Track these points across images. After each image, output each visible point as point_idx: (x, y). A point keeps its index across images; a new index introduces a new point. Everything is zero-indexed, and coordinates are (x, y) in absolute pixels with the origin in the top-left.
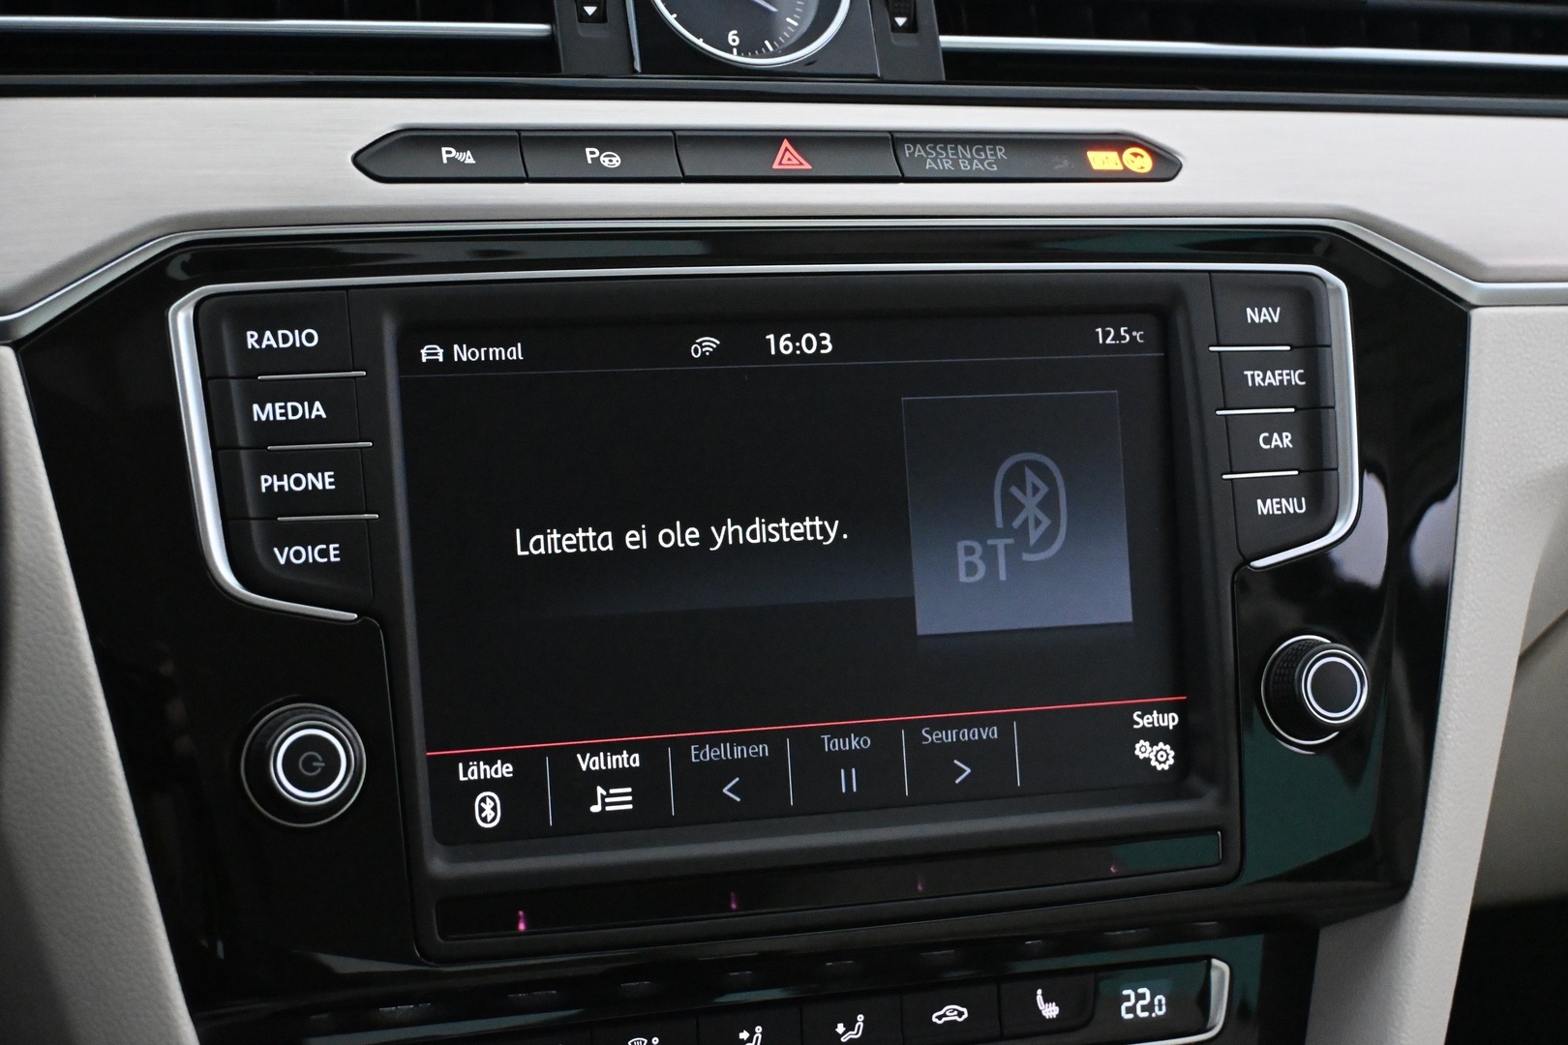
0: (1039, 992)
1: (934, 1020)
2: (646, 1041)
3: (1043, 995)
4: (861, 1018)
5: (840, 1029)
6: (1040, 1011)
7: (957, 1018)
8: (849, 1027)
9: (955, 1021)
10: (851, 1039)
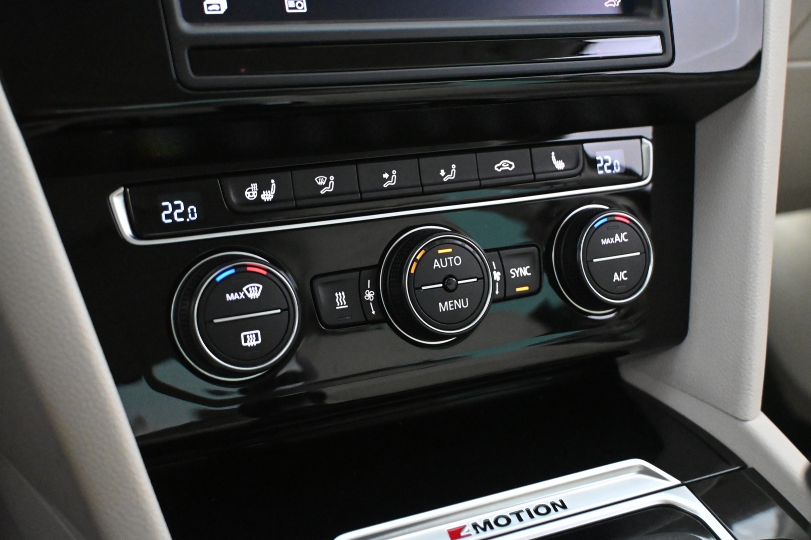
0: (553, 153)
1: (496, 169)
2: (326, 178)
3: (555, 155)
4: (454, 166)
5: (442, 173)
6: (554, 165)
7: (508, 168)
8: (448, 172)
9: (508, 170)
10: (449, 179)
